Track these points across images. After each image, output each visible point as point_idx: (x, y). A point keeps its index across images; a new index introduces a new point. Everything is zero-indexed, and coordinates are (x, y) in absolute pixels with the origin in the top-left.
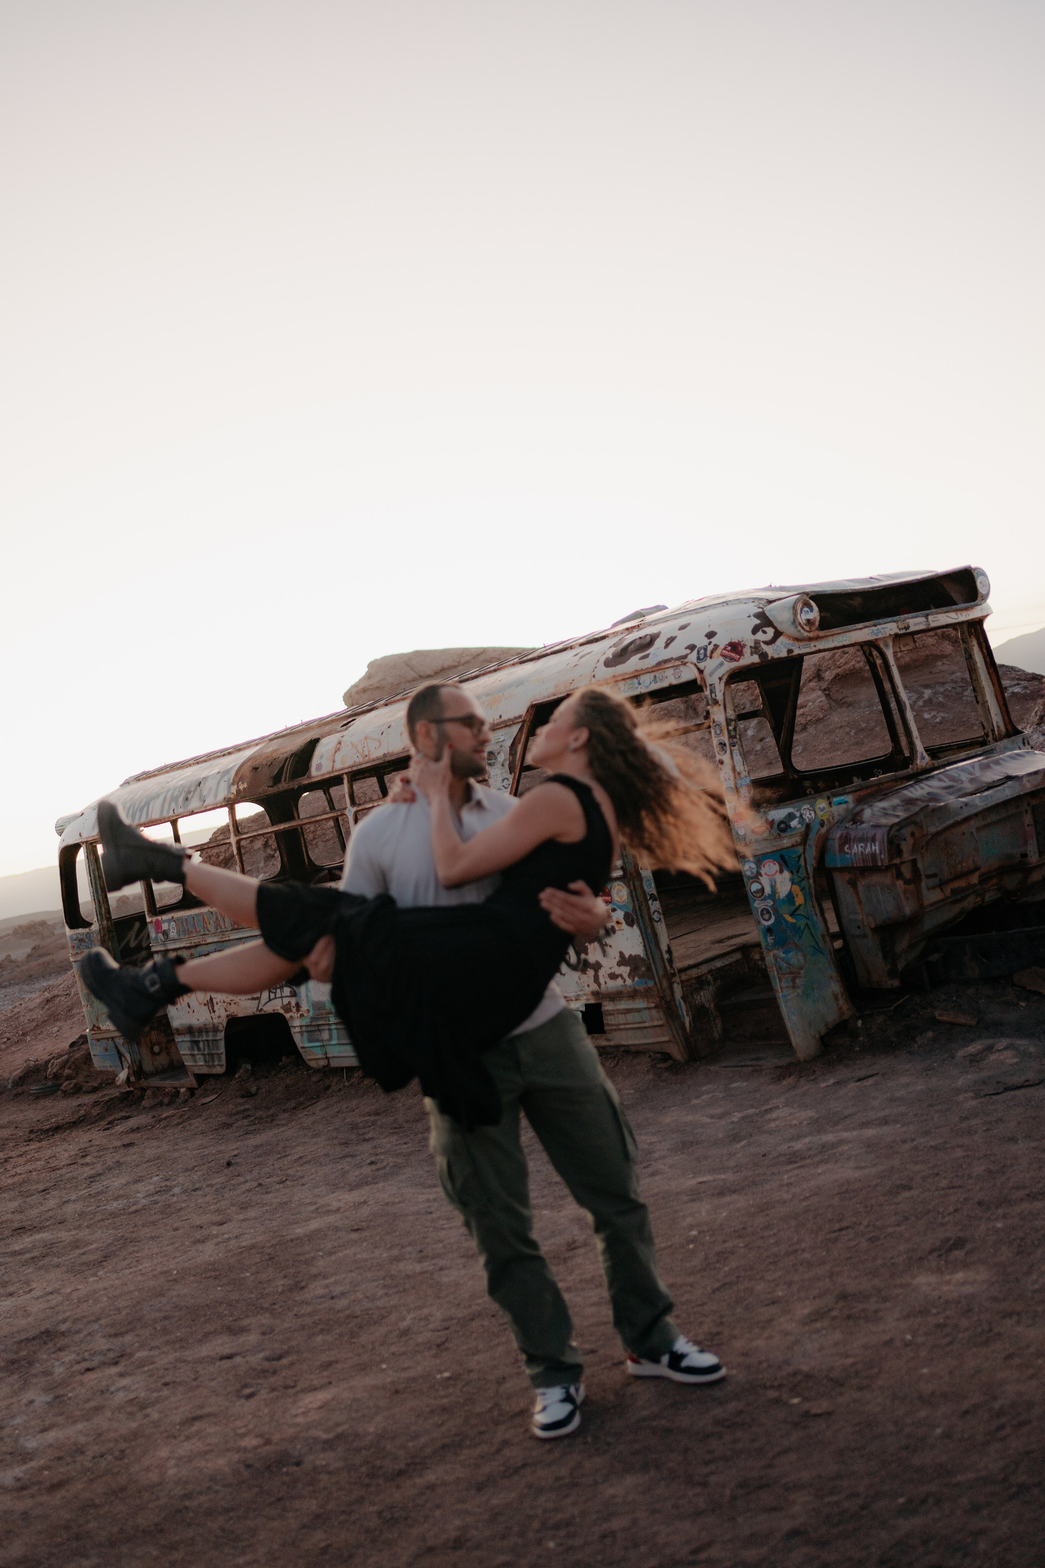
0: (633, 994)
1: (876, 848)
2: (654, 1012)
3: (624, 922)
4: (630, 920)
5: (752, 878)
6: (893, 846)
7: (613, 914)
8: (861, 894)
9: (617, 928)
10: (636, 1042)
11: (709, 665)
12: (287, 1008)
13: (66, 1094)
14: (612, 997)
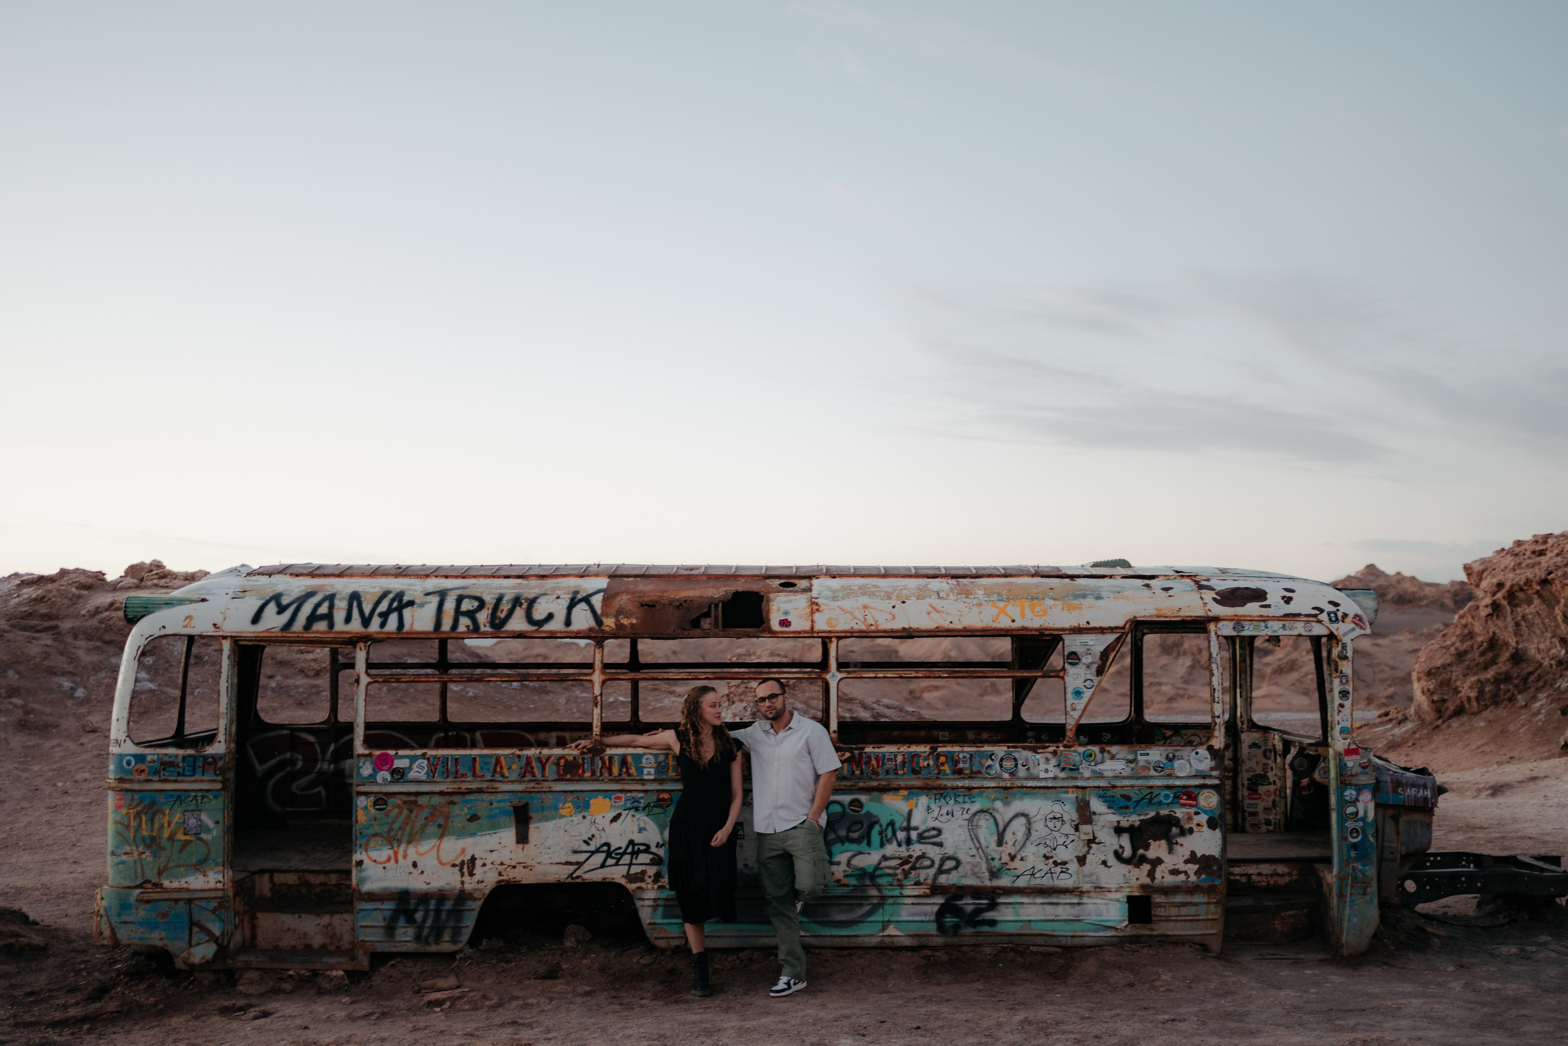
0: (1194, 890)
1: (1428, 793)
2: (1212, 907)
3: (1206, 825)
4: (1211, 824)
5: (1350, 802)
7: (1195, 817)
8: (1401, 828)
9: (1195, 829)
10: (1183, 933)
11: (1342, 627)
14: (1167, 891)
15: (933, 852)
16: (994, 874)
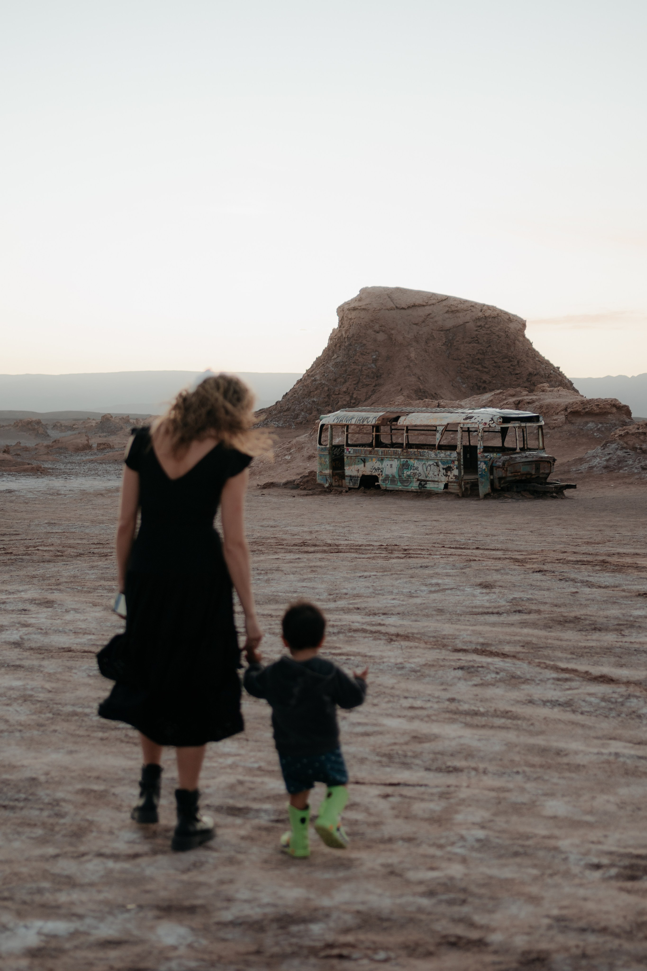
0: (454, 482)
1: (500, 464)
2: (458, 486)
4: (457, 468)
6: (504, 464)
7: (454, 466)
8: (497, 472)
9: (454, 469)
10: (453, 492)
11: (480, 425)
12: (379, 475)
13: (301, 489)
14: (451, 482)
15: (418, 472)
16: (426, 477)
